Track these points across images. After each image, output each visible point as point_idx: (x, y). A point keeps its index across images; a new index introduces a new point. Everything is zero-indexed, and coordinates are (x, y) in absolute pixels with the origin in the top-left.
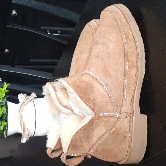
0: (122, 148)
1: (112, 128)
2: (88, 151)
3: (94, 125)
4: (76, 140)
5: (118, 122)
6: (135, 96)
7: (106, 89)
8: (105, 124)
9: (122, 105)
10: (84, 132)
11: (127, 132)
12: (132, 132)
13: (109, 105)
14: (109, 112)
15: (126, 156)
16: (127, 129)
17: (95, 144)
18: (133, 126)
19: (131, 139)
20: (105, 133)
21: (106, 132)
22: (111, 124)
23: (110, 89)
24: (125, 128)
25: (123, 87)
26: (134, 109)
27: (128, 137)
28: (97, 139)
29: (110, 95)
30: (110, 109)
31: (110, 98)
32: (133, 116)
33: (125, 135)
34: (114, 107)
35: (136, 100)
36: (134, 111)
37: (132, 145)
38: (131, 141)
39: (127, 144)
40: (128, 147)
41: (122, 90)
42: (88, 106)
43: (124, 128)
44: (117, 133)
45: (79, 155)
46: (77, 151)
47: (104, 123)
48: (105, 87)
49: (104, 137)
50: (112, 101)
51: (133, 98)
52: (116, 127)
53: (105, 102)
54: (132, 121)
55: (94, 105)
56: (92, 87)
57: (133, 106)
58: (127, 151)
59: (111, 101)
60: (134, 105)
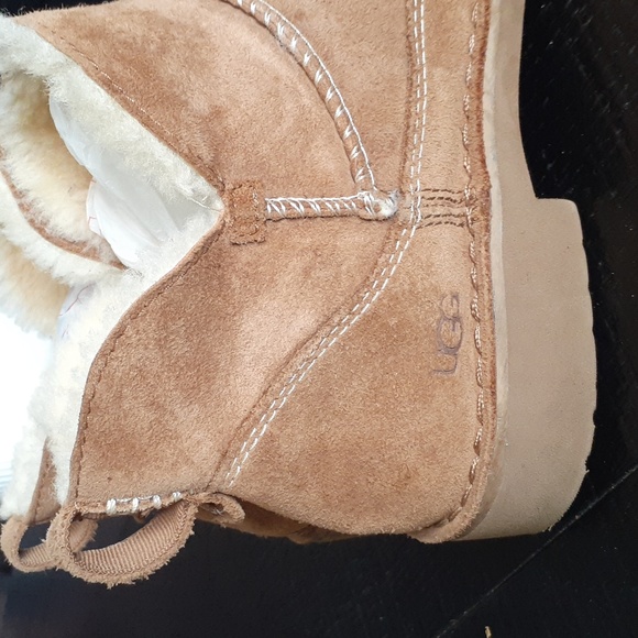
0: (440, 427)
1: (355, 297)
2: (218, 469)
3: (236, 283)
4: (120, 397)
5: (393, 250)
6: (488, 85)
7: (293, 44)
8: (307, 272)
9: (406, 141)
10: (165, 328)
11: (456, 319)
12: (492, 317)
13: (320, 142)
14: (324, 187)
15: (472, 478)
16: (455, 296)
17: (258, 411)
18: (497, 275)
19: (488, 363)
20: (314, 335)
21: (320, 327)
22: (344, 268)
23: (315, 45)
24: (445, 289)
25: (403, 28)
26: (492, 167)
27: (467, 349)
28: (261, 378)
29: (318, 77)
30: (331, 166)
31: (323, 98)
32: (486, 211)
33: (449, 333)
34: (354, 154)
35: (495, 109)
36: (494, 182)
37: (500, 398)
38: (493, 372)
39: (472, 398)
40: (480, 419)
41: (401, 45)
42: (172, 143)
43: (435, 289)
44: (393, 322)
45: (157, 502)
46: (141, 476)
47: (297, 264)
48: (280, 31)
49: (308, 360)
50: (338, 113)
51: (479, 98)
52: (379, 286)
53: (288, 122)
54: (487, 244)
55: (217, 146)
56: (197, 40)
57: (481, 148)
58: (477, 448)
59: (332, 113)
60: (488, 144)
